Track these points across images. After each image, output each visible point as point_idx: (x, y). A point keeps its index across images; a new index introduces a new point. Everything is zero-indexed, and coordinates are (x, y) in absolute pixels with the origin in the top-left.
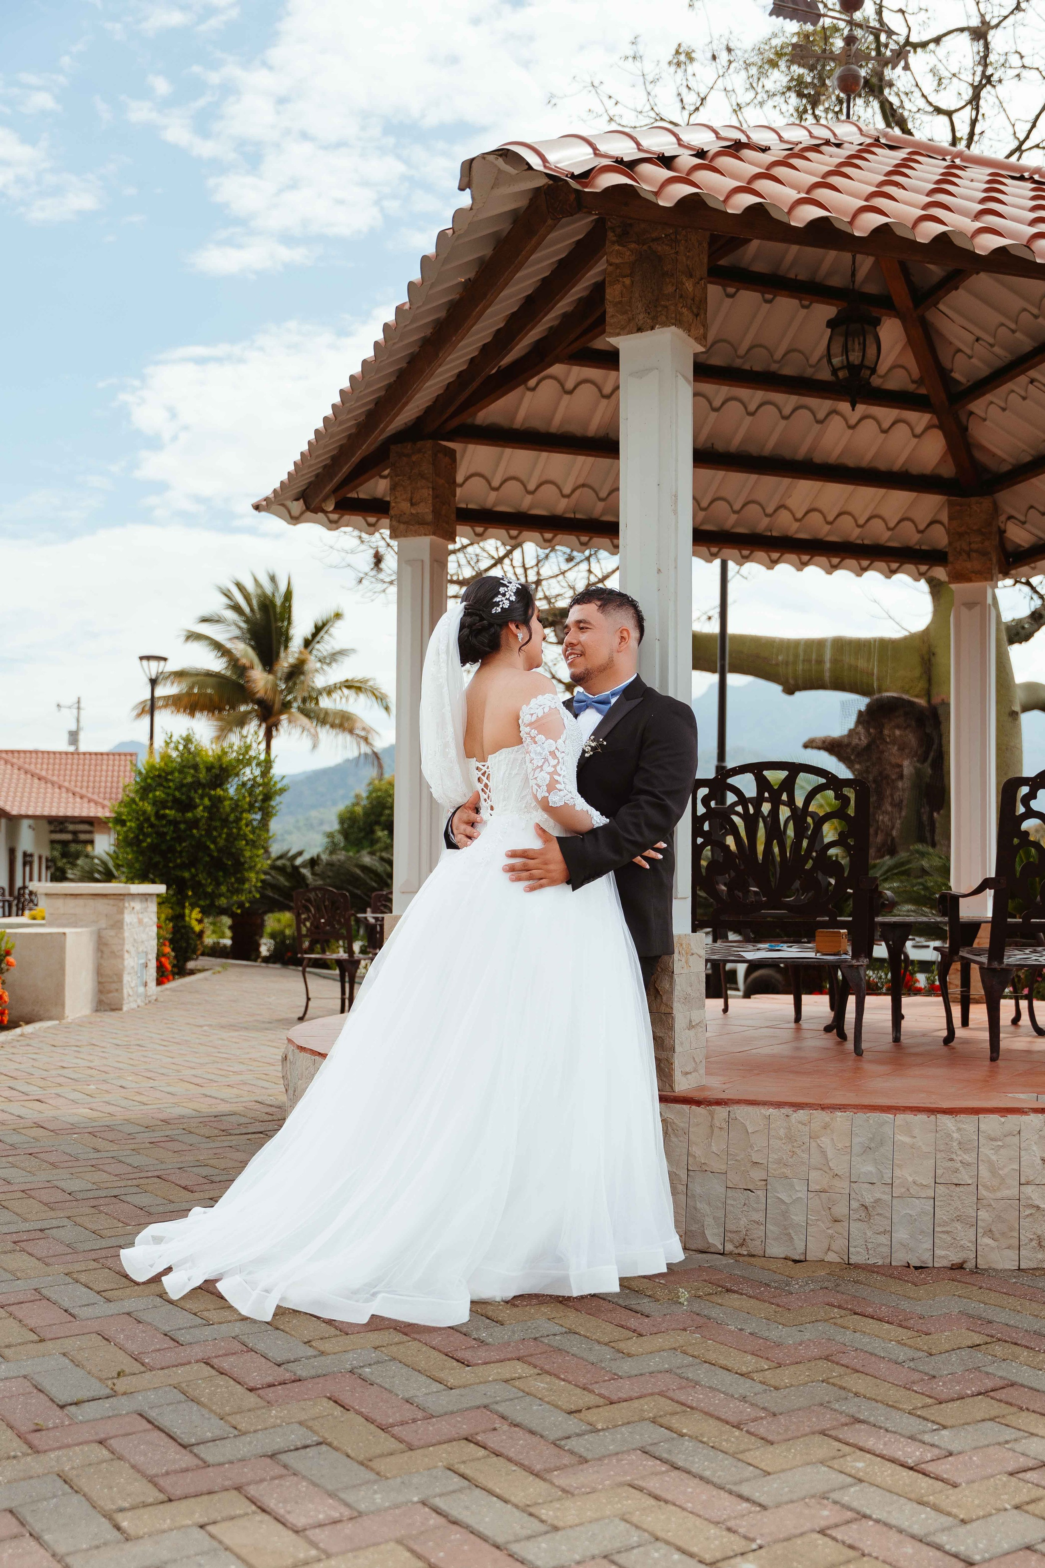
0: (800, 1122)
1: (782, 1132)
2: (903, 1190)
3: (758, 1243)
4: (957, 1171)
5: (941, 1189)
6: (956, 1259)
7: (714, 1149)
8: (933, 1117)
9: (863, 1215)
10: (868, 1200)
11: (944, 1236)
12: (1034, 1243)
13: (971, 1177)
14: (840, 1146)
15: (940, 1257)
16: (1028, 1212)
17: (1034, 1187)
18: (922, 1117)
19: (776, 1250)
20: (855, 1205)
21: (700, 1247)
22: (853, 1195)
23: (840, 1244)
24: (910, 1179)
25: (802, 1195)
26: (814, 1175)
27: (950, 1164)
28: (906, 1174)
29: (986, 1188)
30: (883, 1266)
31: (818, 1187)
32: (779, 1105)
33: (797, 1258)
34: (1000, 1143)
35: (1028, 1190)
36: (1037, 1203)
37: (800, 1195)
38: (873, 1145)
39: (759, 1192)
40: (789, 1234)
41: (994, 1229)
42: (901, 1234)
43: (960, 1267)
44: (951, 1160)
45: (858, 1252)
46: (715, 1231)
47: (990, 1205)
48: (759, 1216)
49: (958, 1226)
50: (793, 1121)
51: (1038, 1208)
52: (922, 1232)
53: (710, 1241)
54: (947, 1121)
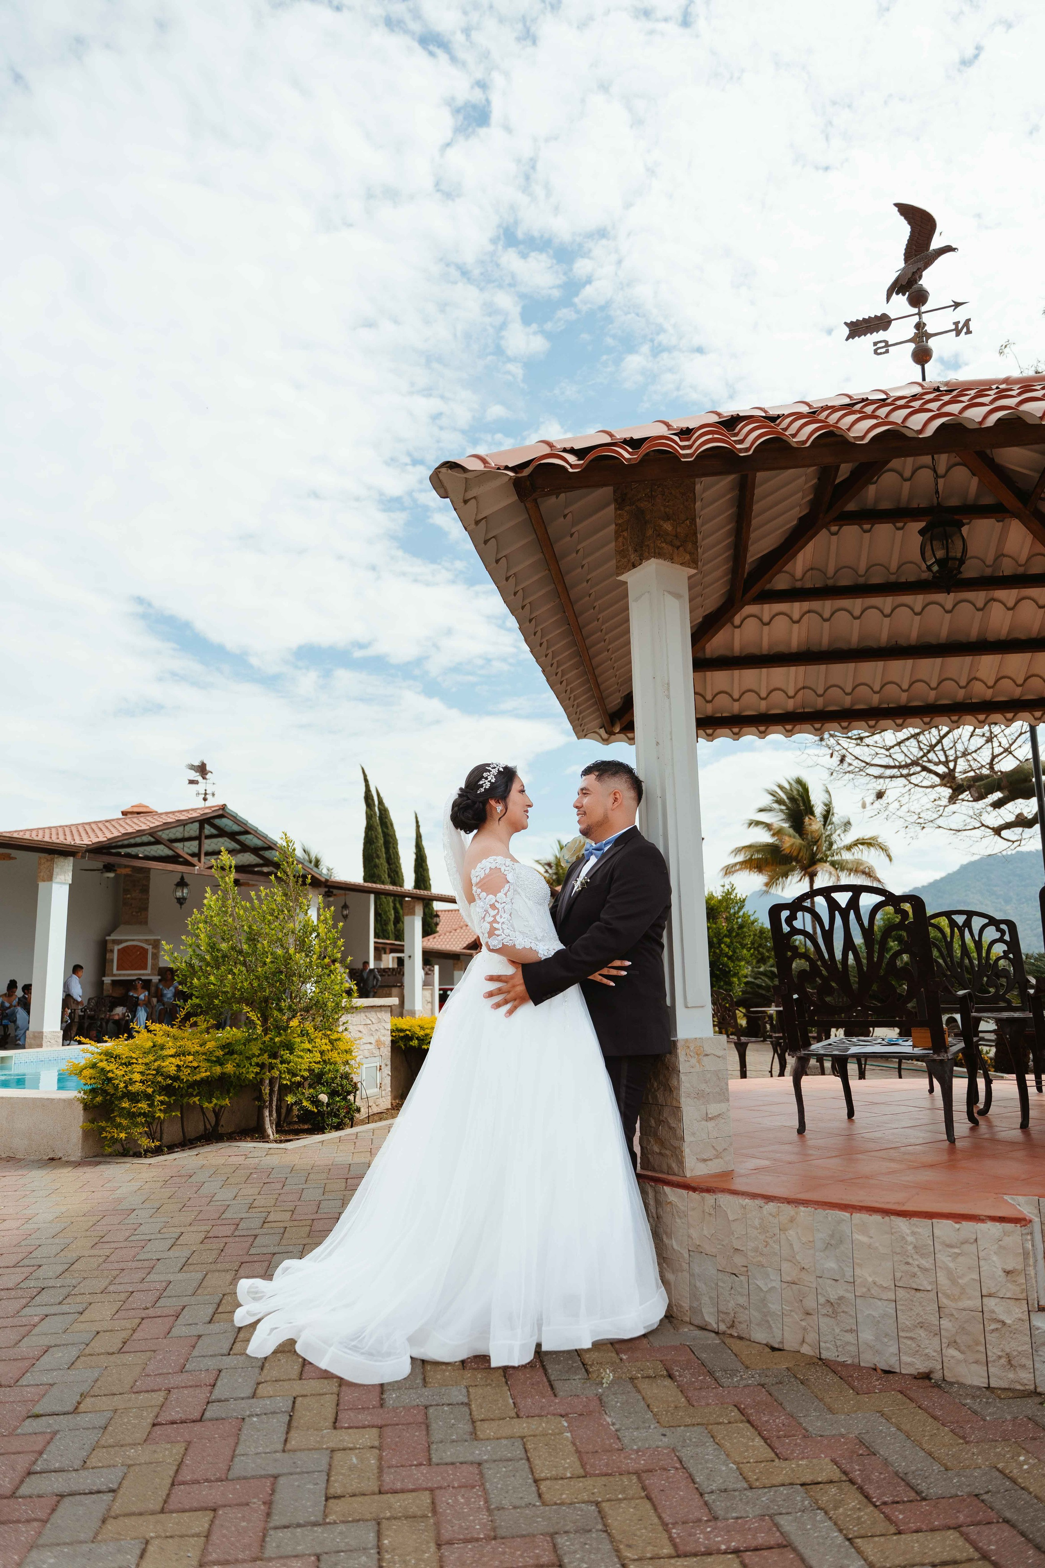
0: (770, 1214)
1: (757, 1222)
2: (864, 1290)
3: (744, 1326)
4: (914, 1275)
5: (901, 1293)
6: (921, 1366)
7: (706, 1232)
8: (887, 1218)
9: (830, 1310)
10: (833, 1297)
11: (909, 1342)
12: (1003, 1361)
13: (931, 1283)
14: (804, 1240)
15: (907, 1364)
16: (993, 1326)
17: (998, 1300)
18: (877, 1218)
19: (760, 1335)
20: (822, 1300)
21: (701, 1325)
22: (819, 1291)
23: (811, 1337)
24: (870, 1280)
25: (777, 1284)
26: (786, 1266)
27: (906, 1268)
28: (866, 1274)
29: (948, 1296)
30: (852, 1365)
31: (789, 1279)
32: (754, 1196)
33: (776, 1346)
34: (957, 1250)
35: (990, 1303)
36: (1003, 1317)
37: (774, 1284)
38: (833, 1242)
39: (742, 1278)
40: (768, 1321)
41: (959, 1341)
42: (867, 1335)
43: (926, 1376)
44: (907, 1263)
45: (828, 1348)
46: (712, 1310)
47: (952, 1315)
48: (742, 1300)
49: (922, 1333)
50: (765, 1212)
51: (1004, 1323)
52: (886, 1335)
53: (707, 1319)
54: (901, 1224)
